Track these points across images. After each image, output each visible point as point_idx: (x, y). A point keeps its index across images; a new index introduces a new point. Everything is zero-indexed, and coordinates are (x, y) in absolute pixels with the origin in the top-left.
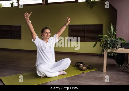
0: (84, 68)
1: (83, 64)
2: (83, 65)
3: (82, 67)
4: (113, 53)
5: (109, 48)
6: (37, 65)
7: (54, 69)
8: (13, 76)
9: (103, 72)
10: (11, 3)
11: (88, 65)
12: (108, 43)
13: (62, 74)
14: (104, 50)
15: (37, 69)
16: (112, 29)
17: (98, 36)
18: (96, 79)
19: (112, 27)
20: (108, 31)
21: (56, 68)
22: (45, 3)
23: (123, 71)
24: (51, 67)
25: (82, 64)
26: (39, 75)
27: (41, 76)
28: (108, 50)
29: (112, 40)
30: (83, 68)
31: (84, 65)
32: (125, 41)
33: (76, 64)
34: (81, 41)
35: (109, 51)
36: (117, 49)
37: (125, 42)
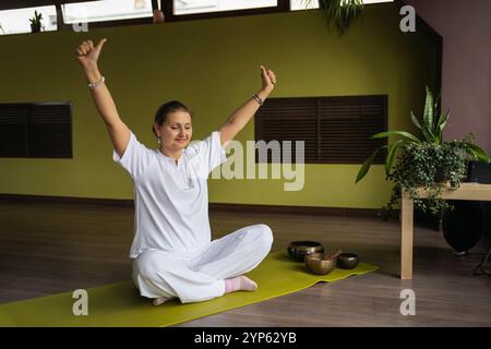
0: (326, 263)
1: (319, 248)
2: (317, 252)
3: (315, 258)
4: (440, 201)
5: (421, 183)
6: (135, 256)
7: (206, 268)
8: (42, 298)
9: (399, 277)
10: (33, 17)
11: (340, 252)
12: (417, 160)
13: (237, 288)
14: (403, 189)
15: (138, 272)
16: (431, 110)
17: (376, 136)
18: (377, 305)
19: (429, 100)
20: (413, 117)
21: (214, 263)
22: (162, 15)
23: (475, 274)
24: (195, 262)
25: (313, 249)
26: (145, 293)
27: (153, 299)
28: (419, 189)
29: (432, 152)
30: (318, 263)
31: (321, 252)
32: (482, 152)
33: (289, 250)
34: (307, 161)
35: (422, 192)
36: (453, 184)
37: (483, 157)
